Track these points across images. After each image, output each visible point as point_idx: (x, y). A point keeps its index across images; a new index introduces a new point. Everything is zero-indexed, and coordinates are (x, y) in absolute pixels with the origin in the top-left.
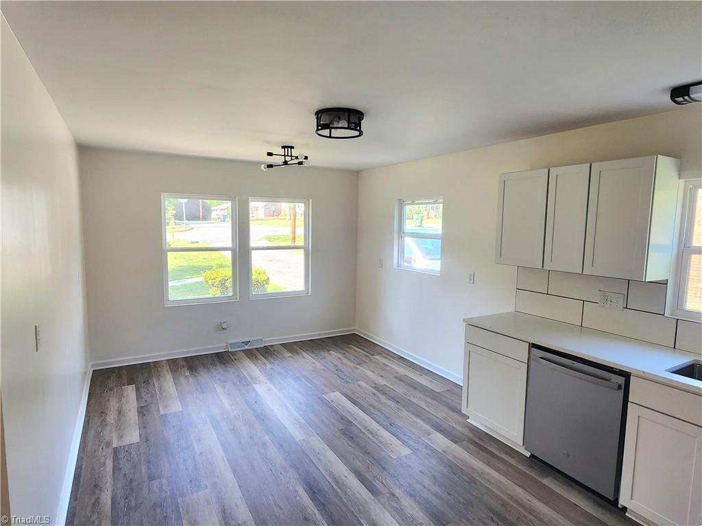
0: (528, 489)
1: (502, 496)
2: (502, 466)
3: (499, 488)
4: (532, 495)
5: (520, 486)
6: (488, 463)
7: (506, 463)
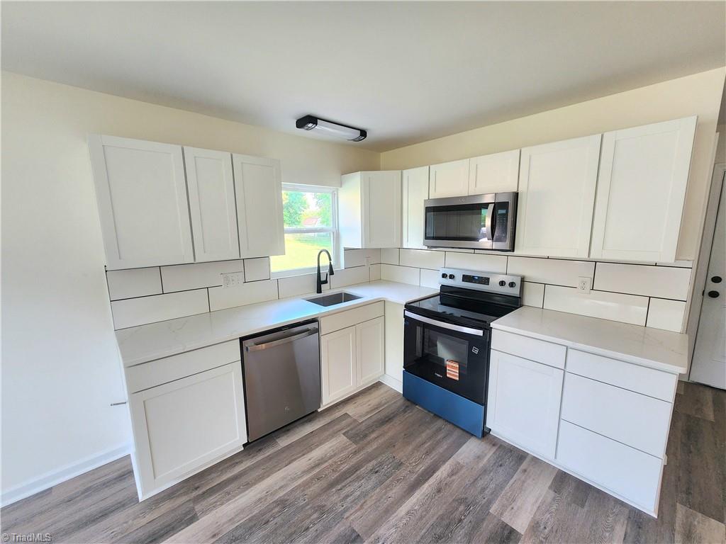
0: (294, 458)
1: (305, 478)
2: (255, 474)
3: (294, 479)
4: (300, 457)
5: (290, 463)
6: (249, 485)
7: (250, 469)
